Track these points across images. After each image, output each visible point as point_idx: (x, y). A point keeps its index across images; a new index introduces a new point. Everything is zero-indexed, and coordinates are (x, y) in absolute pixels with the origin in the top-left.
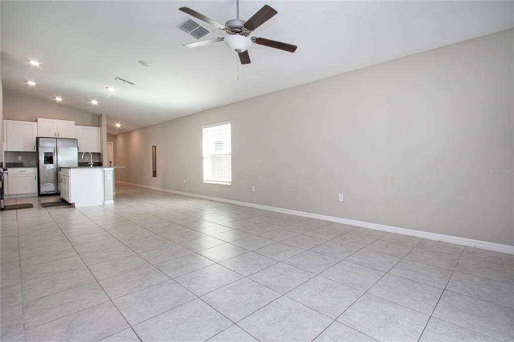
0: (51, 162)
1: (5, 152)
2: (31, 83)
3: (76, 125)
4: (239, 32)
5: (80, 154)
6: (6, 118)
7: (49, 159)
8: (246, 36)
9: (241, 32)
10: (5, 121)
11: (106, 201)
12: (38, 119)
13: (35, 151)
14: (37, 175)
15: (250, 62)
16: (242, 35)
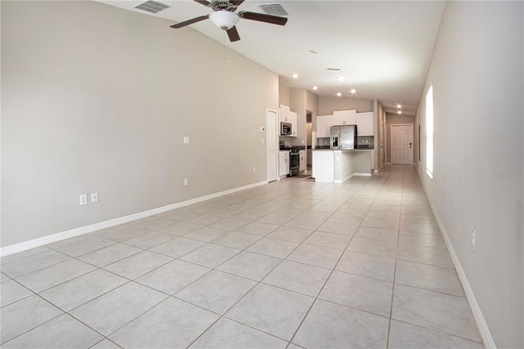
0: (337, 145)
3: (357, 112)
4: (224, 8)
8: (233, 11)
9: (227, 7)
12: (334, 112)
15: (239, 39)
16: (229, 10)
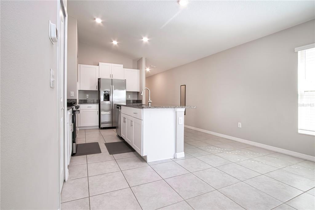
0: (109, 100)
1: (79, 90)
2: (99, 21)
3: (123, 68)
5: (128, 93)
6: (80, 62)
7: (107, 97)
10: (79, 65)
11: (177, 154)
12: (100, 63)
13: (97, 90)
14: (98, 110)
